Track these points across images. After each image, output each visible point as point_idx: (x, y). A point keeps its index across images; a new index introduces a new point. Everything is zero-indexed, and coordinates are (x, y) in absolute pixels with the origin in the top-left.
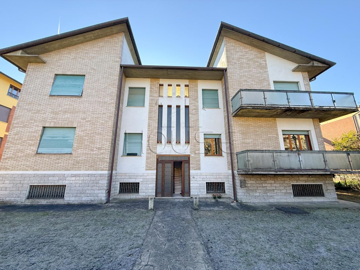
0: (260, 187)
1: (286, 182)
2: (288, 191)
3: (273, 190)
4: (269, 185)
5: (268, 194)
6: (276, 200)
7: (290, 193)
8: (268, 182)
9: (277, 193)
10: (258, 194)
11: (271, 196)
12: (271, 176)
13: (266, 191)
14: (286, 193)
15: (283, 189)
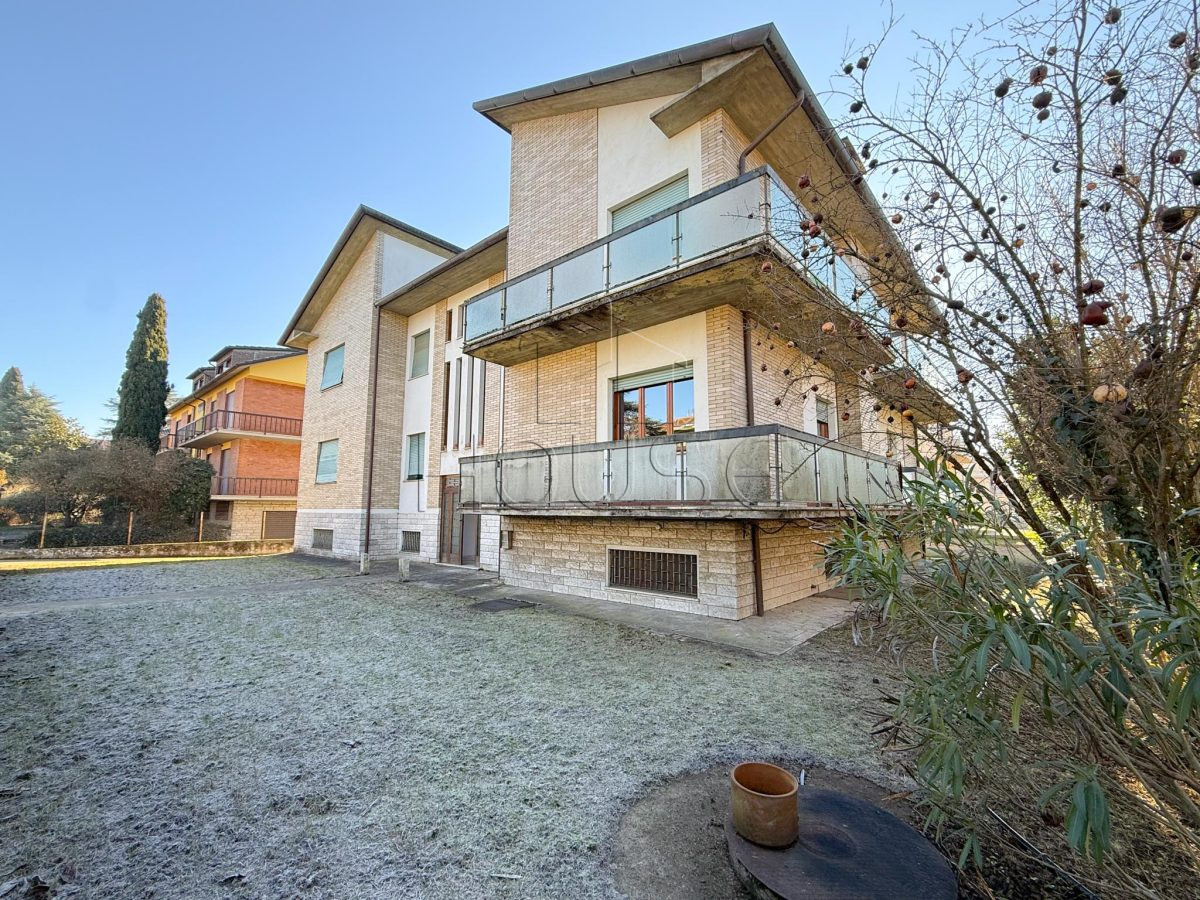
0: (539, 550)
1: (594, 541)
2: (595, 569)
3: (565, 561)
4: (557, 547)
5: (552, 571)
6: (566, 588)
7: (600, 573)
8: (556, 539)
9: (572, 571)
10: (532, 569)
11: (559, 578)
12: (563, 522)
13: (550, 563)
14: (591, 573)
15: (585, 562)
